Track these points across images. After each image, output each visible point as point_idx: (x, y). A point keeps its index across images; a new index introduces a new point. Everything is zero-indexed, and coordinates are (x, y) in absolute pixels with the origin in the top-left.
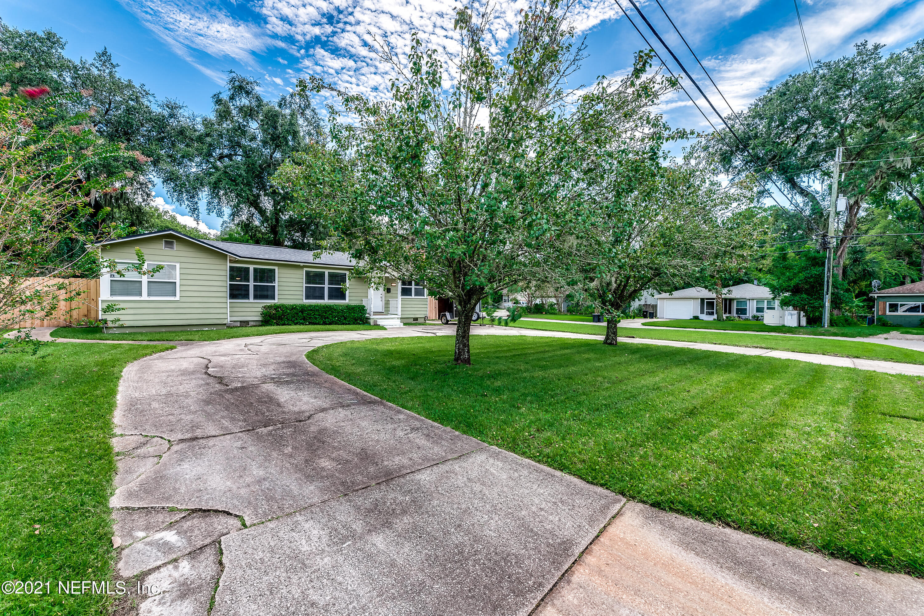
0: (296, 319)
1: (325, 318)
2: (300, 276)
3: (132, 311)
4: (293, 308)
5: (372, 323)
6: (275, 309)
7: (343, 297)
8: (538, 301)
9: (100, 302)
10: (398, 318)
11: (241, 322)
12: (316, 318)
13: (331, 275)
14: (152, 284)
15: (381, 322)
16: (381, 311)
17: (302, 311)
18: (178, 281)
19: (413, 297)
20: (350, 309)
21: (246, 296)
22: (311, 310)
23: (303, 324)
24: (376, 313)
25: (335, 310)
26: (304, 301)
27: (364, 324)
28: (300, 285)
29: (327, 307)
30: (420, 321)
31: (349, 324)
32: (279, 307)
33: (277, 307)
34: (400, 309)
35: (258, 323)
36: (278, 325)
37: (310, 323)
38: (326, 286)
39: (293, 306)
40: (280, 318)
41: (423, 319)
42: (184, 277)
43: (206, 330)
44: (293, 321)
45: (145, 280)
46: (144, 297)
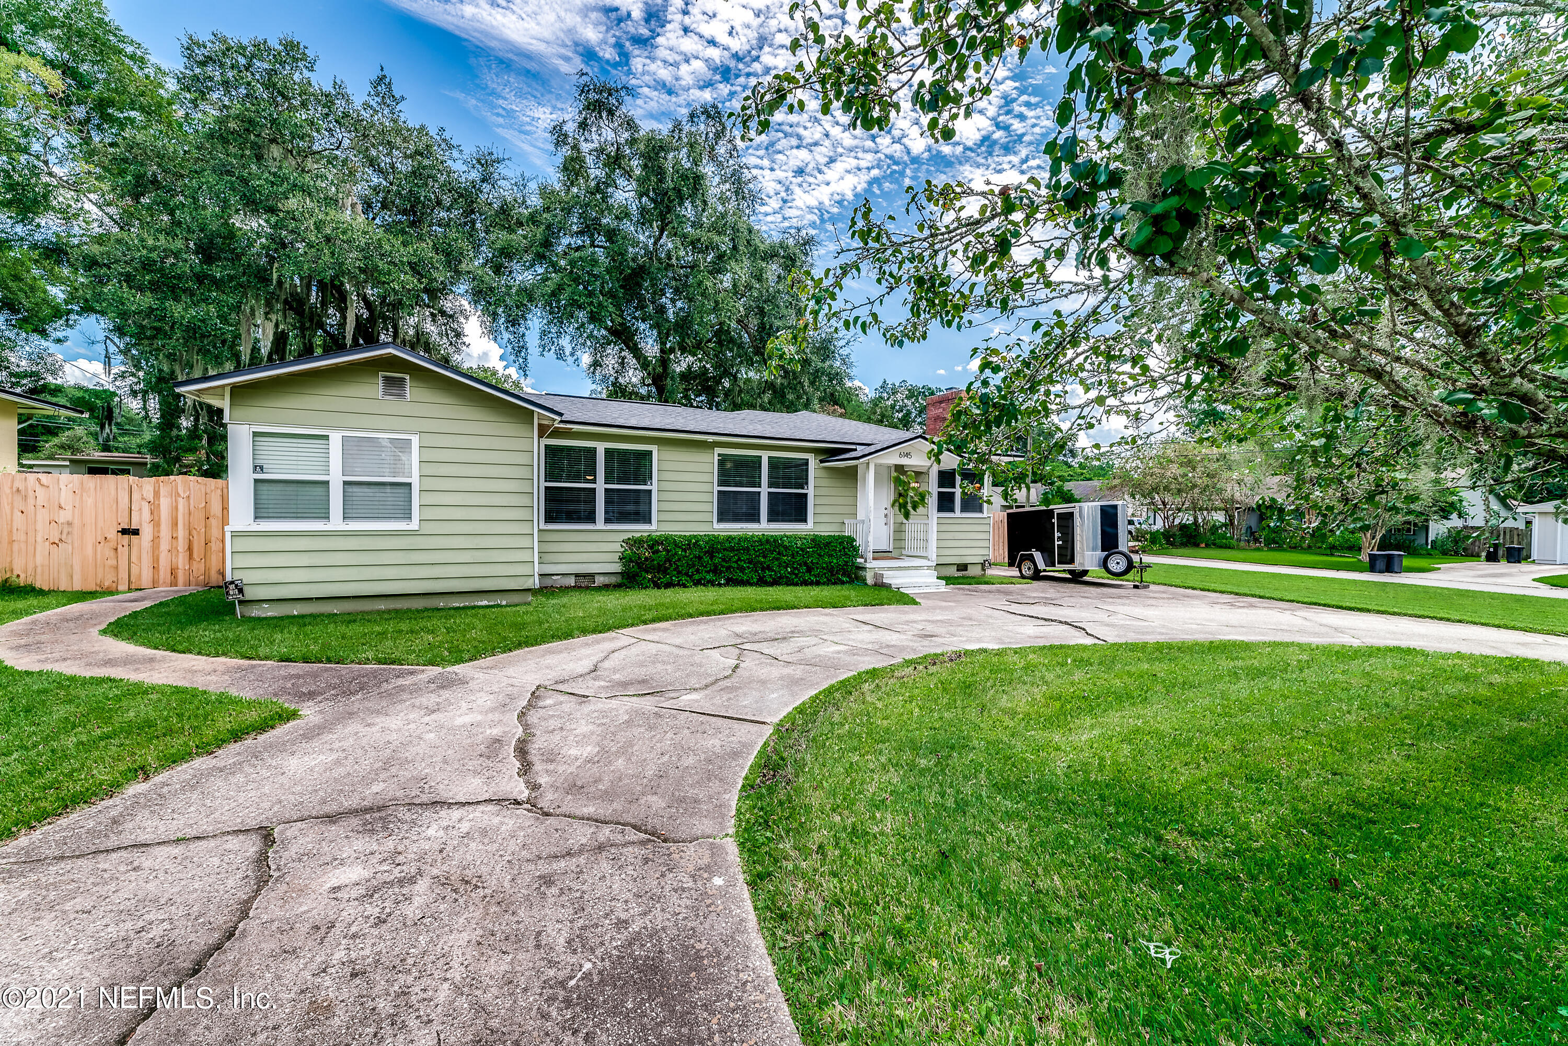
0: (698, 571)
1: (763, 569)
2: (707, 468)
3: (304, 560)
4: (691, 544)
5: (870, 581)
6: (651, 547)
7: (801, 516)
8: (1188, 519)
9: (228, 536)
10: (929, 567)
11: (576, 576)
12: (742, 569)
13: (774, 464)
14: (356, 489)
15: (894, 579)
16: (888, 548)
17: (711, 553)
18: (415, 480)
19: (958, 513)
20: (820, 544)
21: (585, 516)
22: (732, 549)
23: (712, 583)
24: (880, 555)
25: (786, 548)
26: (716, 526)
27: (851, 582)
28: (707, 487)
29: (768, 541)
30: (974, 571)
31: (818, 583)
32: (657, 542)
33: (654, 543)
34: (934, 545)
35: (613, 580)
36: (657, 586)
37: (731, 582)
38: (764, 490)
39: (689, 539)
40: (662, 569)
41: (980, 566)
42: (430, 470)
43: (483, 607)
44: (691, 577)
45: (336, 479)
46: (336, 522)
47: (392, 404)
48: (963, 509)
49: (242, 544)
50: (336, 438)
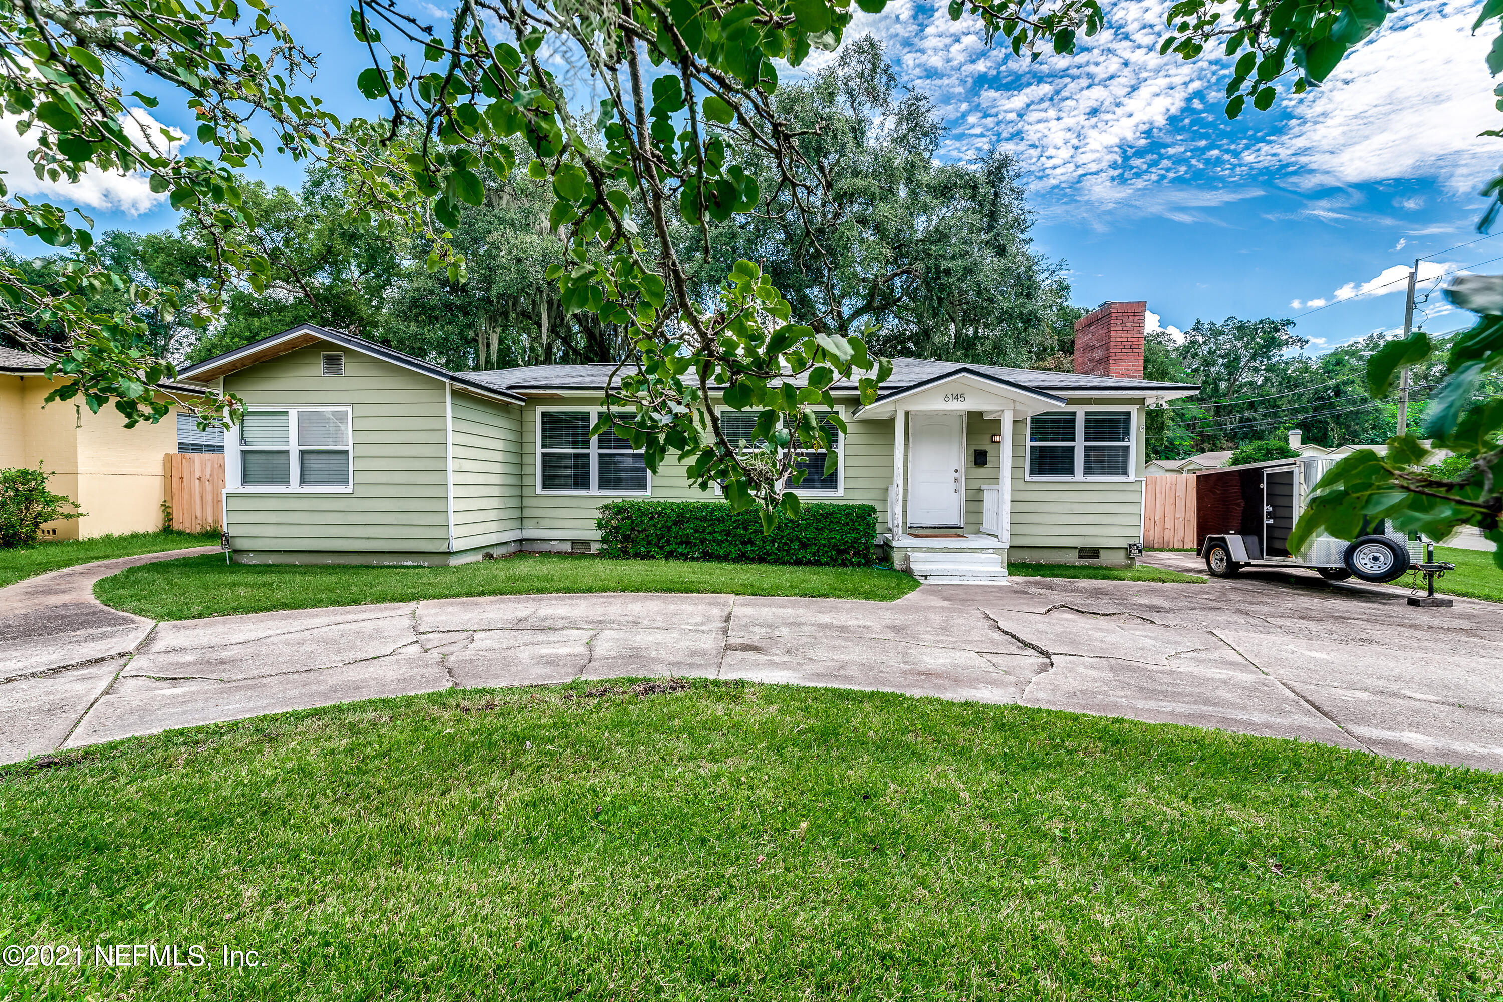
3: (273, 518)
5: (898, 564)
7: (831, 482)
9: (224, 497)
10: (997, 551)
11: (574, 542)
12: (719, 543)
14: (309, 457)
15: (927, 565)
16: (954, 522)
18: (350, 448)
19: (1079, 477)
21: (581, 482)
22: (703, 519)
24: (916, 531)
27: (868, 563)
30: (1105, 559)
34: (1006, 519)
37: (707, 556)
41: (1122, 554)
42: (362, 437)
43: (408, 567)
44: (661, 548)
45: (294, 449)
46: (295, 486)
47: (332, 381)
48: (1088, 471)
49: (236, 504)
50: (293, 413)
